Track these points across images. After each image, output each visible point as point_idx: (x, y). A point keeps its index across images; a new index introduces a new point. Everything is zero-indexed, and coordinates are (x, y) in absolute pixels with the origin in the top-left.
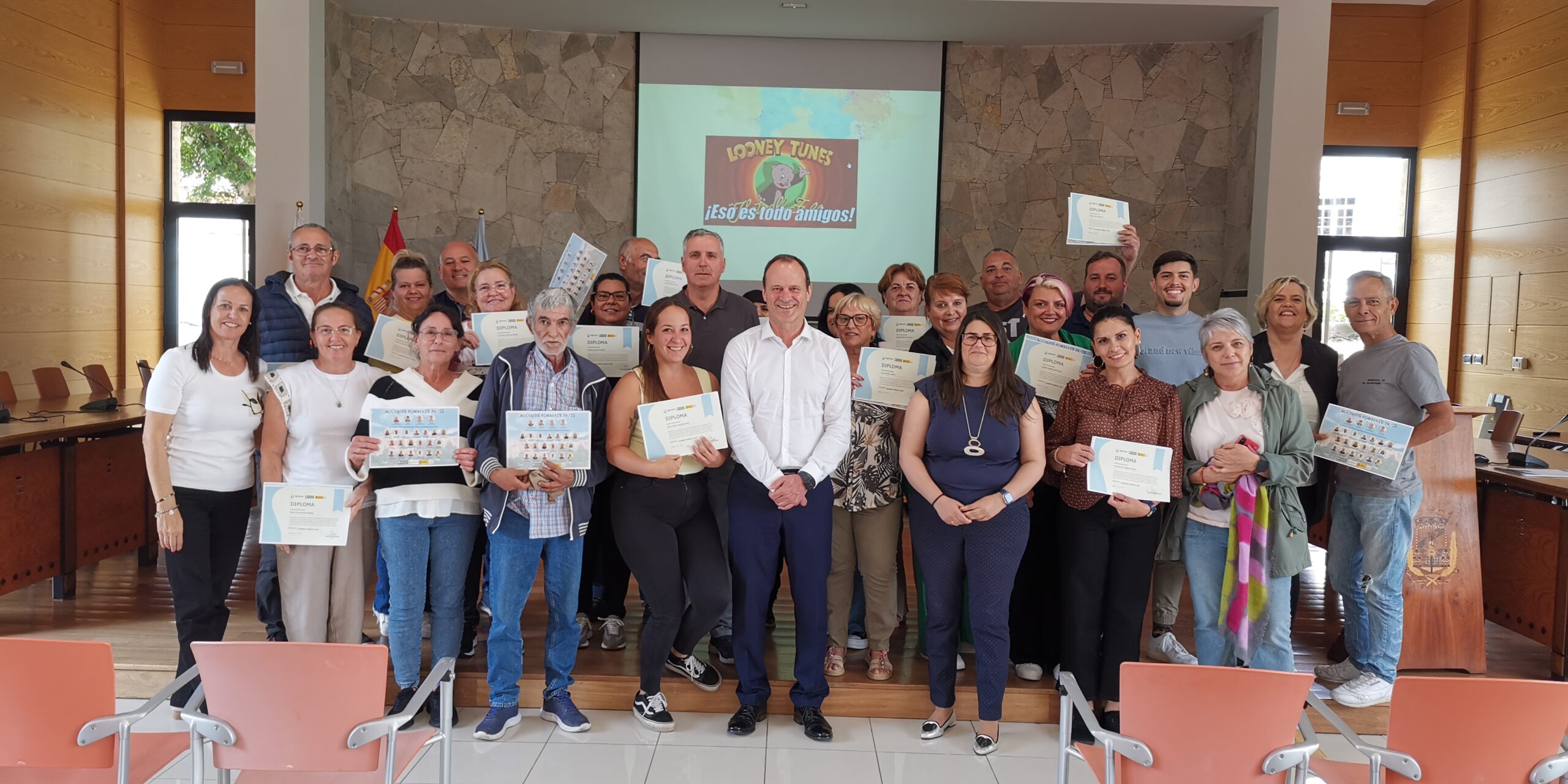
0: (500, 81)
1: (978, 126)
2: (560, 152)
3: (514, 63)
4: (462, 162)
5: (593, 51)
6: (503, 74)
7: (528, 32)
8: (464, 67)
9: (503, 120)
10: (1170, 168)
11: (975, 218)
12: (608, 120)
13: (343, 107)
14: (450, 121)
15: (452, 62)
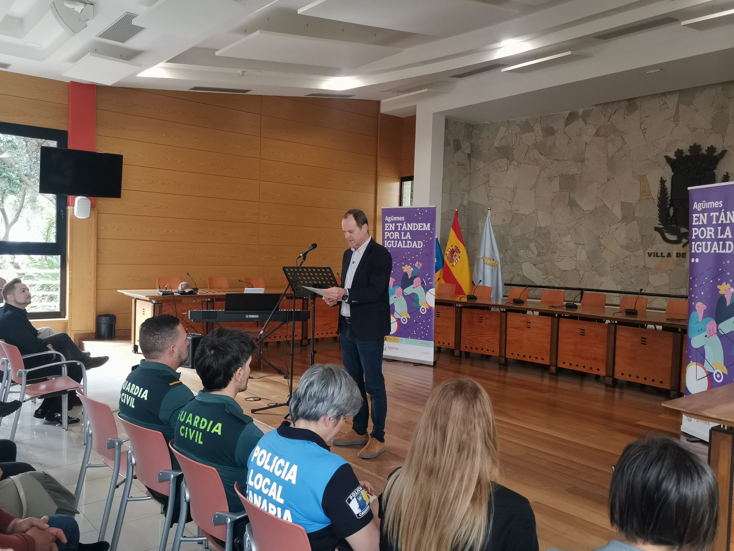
0: (534, 143)
2: (561, 175)
3: (541, 133)
4: (515, 186)
5: (581, 118)
6: (536, 139)
7: (549, 115)
8: (518, 139)
9: (535, 162)
12: (587, 155)
14: (511, 166)
15: (513, 138)
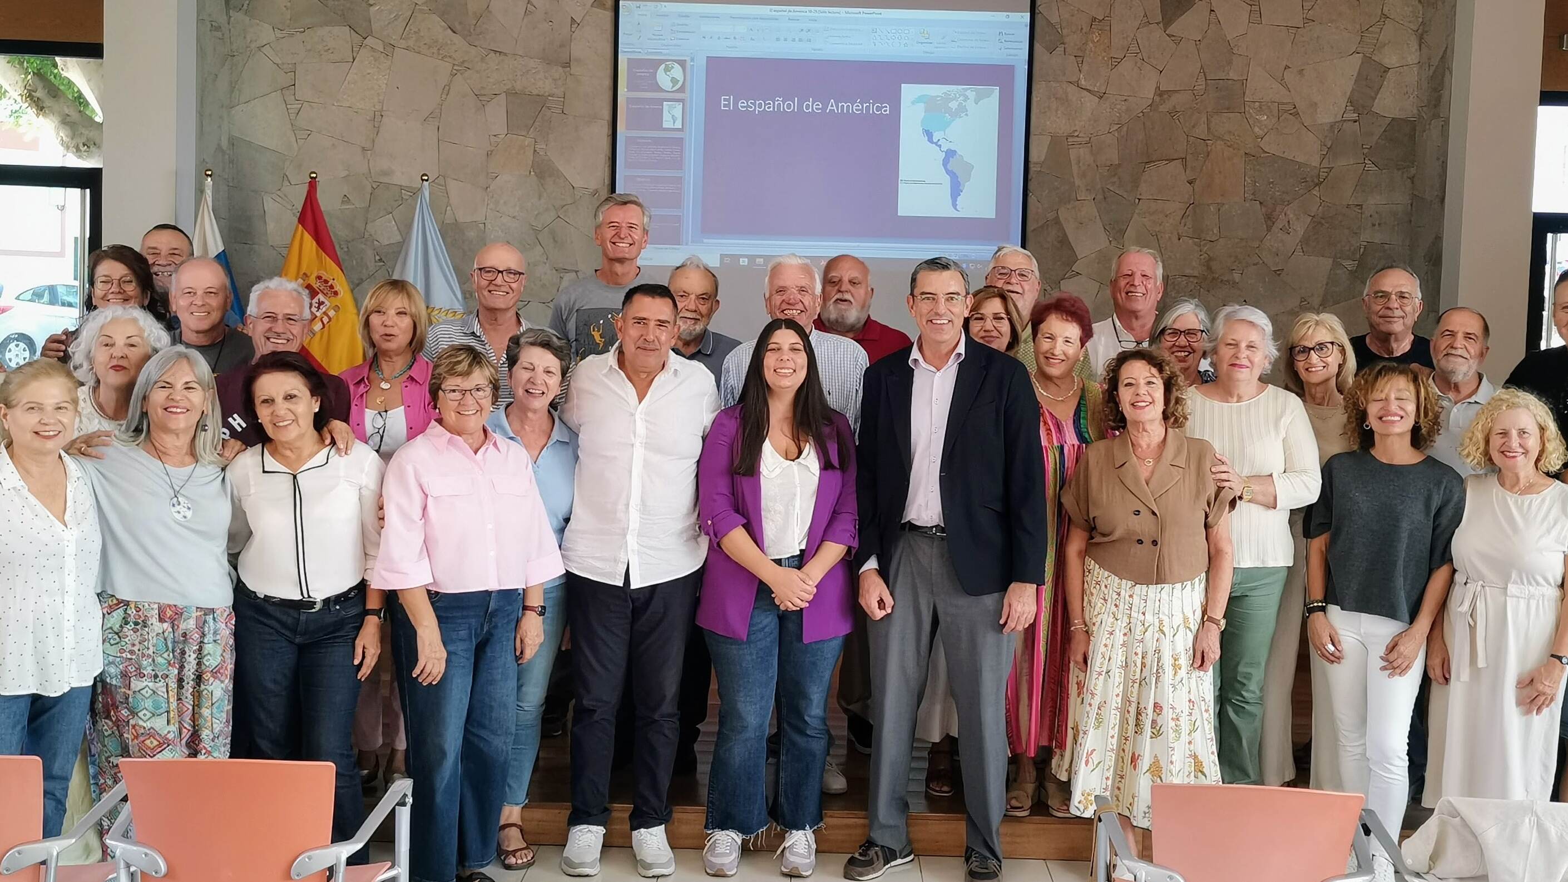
1: (1080, 59)
2: (512, 94)
4: (378, 107)
9: (435, 50)
10: (1339, 118)
11: (1076, 185)
12: (577, 50)
13: (219, 34)
14: (363, 51)
